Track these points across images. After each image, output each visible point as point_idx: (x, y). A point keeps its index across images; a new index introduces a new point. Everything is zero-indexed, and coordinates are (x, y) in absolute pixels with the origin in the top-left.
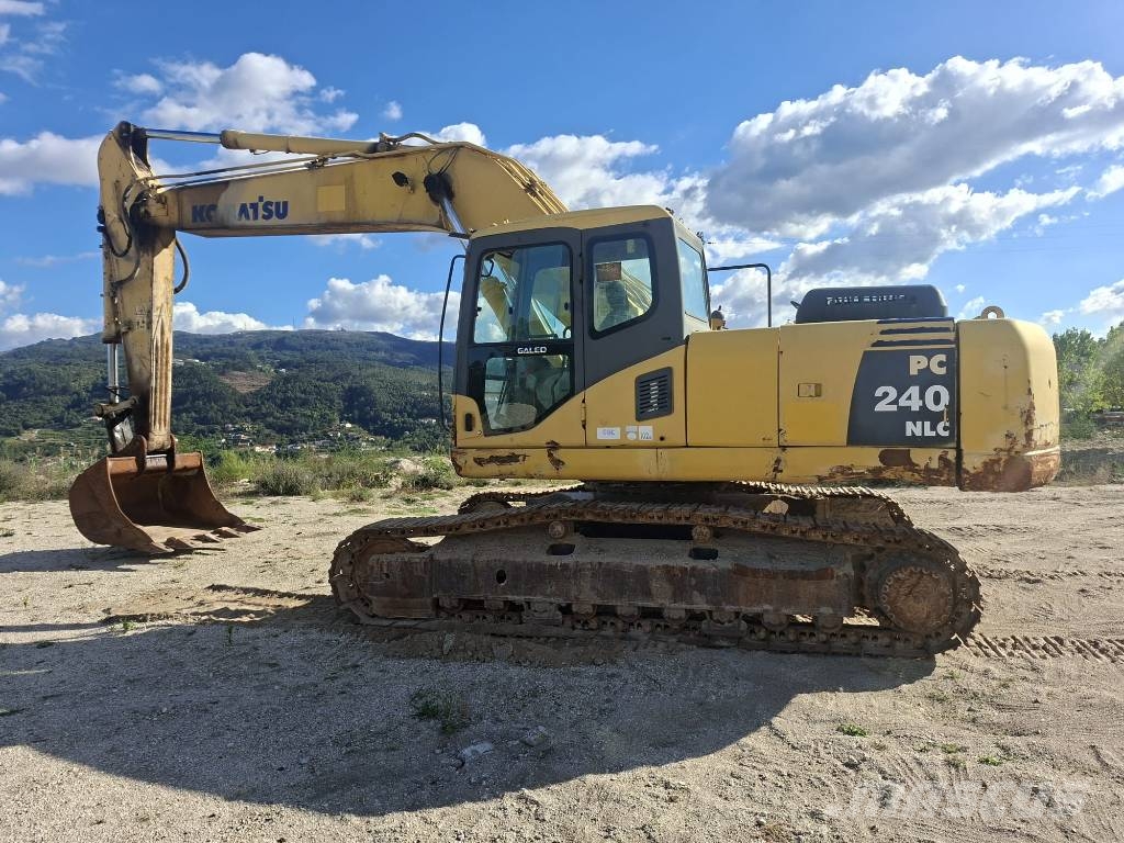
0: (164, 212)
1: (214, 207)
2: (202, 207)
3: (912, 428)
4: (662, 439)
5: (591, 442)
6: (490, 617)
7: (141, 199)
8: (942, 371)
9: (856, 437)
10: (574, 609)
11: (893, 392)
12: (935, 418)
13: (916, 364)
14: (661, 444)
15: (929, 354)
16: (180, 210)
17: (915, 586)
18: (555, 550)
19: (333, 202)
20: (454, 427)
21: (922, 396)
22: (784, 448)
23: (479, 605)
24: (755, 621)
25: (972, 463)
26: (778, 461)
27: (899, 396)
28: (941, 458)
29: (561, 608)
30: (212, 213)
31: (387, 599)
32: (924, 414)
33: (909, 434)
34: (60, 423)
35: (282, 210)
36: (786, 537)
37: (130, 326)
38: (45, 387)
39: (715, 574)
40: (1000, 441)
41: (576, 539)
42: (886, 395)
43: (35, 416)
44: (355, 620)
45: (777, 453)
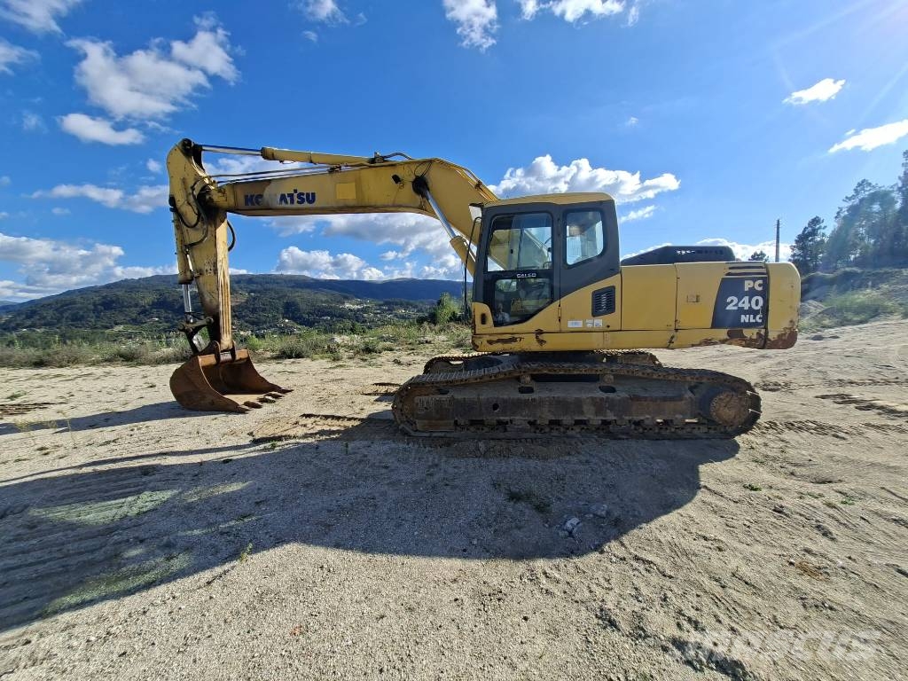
0: (224, 199)
1: (261, 196)
2: (252, 196)
3: (744, 318)
4: (608, 327)
5: (563, 330)
6: (486, 429)
7: (205, 189)
8: (760, 289)
9: (716, 324)
10: (538, 422)
11: (735, 299)
12: (755, 313)
13: (748, 285)
14: (608, 329)
15: (754, 280)
16: (235, 198)
17: (728, 402)
18: (522, 391)
19: (348, 193)
20: (474, 322)
21: (750, 302)
22: (676, 330)
23: (481, 422)
24: (638, 423)
25: (772, 335)
26: (672, 337)
27: (739, 302)
28: (758, 333)
29: (530, 423)
30: (260, 200)
31: (426, 422)
32: (751, 311)
33: (742, 321)
34: (135, 321)
35: (311, 198)
36: (655, 379)
37: (201, 272)
38: (125, 304)
39: (620, 401)
40: (786, 324)
41: (534, 385)
42: (732, 301)
43: (121, 318)
44: (406, 434)
45: (673, 333)
